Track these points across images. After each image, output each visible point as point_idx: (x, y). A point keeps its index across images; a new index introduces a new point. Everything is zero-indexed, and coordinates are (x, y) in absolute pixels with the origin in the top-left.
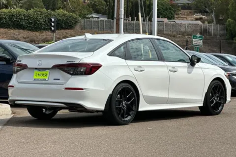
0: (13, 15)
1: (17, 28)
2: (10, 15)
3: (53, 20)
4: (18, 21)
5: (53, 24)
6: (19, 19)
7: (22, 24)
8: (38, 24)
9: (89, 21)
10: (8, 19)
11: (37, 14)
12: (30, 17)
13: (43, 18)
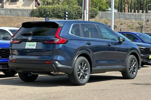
0: (54, 10)
1: (57, 18)
2: (52, 10)
3: (67, 13)
4: (58, 13)
5: (67, 16)
6: (59, 12)
7: (60, 15)
8: (71, 15)
9: (105, 13)
10: (51, 12)
11: (70, 8)
12: (65, 10)
13: (74, 11)
